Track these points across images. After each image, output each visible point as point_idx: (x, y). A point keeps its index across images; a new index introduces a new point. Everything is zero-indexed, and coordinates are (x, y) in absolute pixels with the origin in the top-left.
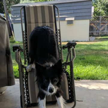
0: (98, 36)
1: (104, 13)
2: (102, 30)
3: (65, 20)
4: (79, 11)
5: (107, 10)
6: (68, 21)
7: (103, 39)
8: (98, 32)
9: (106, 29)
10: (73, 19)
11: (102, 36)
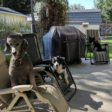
0: (105, 35)
1: (108, 17)
2: (108, 31)
3: (82, 24)
4: (92, 18)
5: (110, 15)
6: (84, 25)
7: (109, 38)
8: (104, 32)
9: (111, 30)
10: (88, 24)
11: (108, 36)
